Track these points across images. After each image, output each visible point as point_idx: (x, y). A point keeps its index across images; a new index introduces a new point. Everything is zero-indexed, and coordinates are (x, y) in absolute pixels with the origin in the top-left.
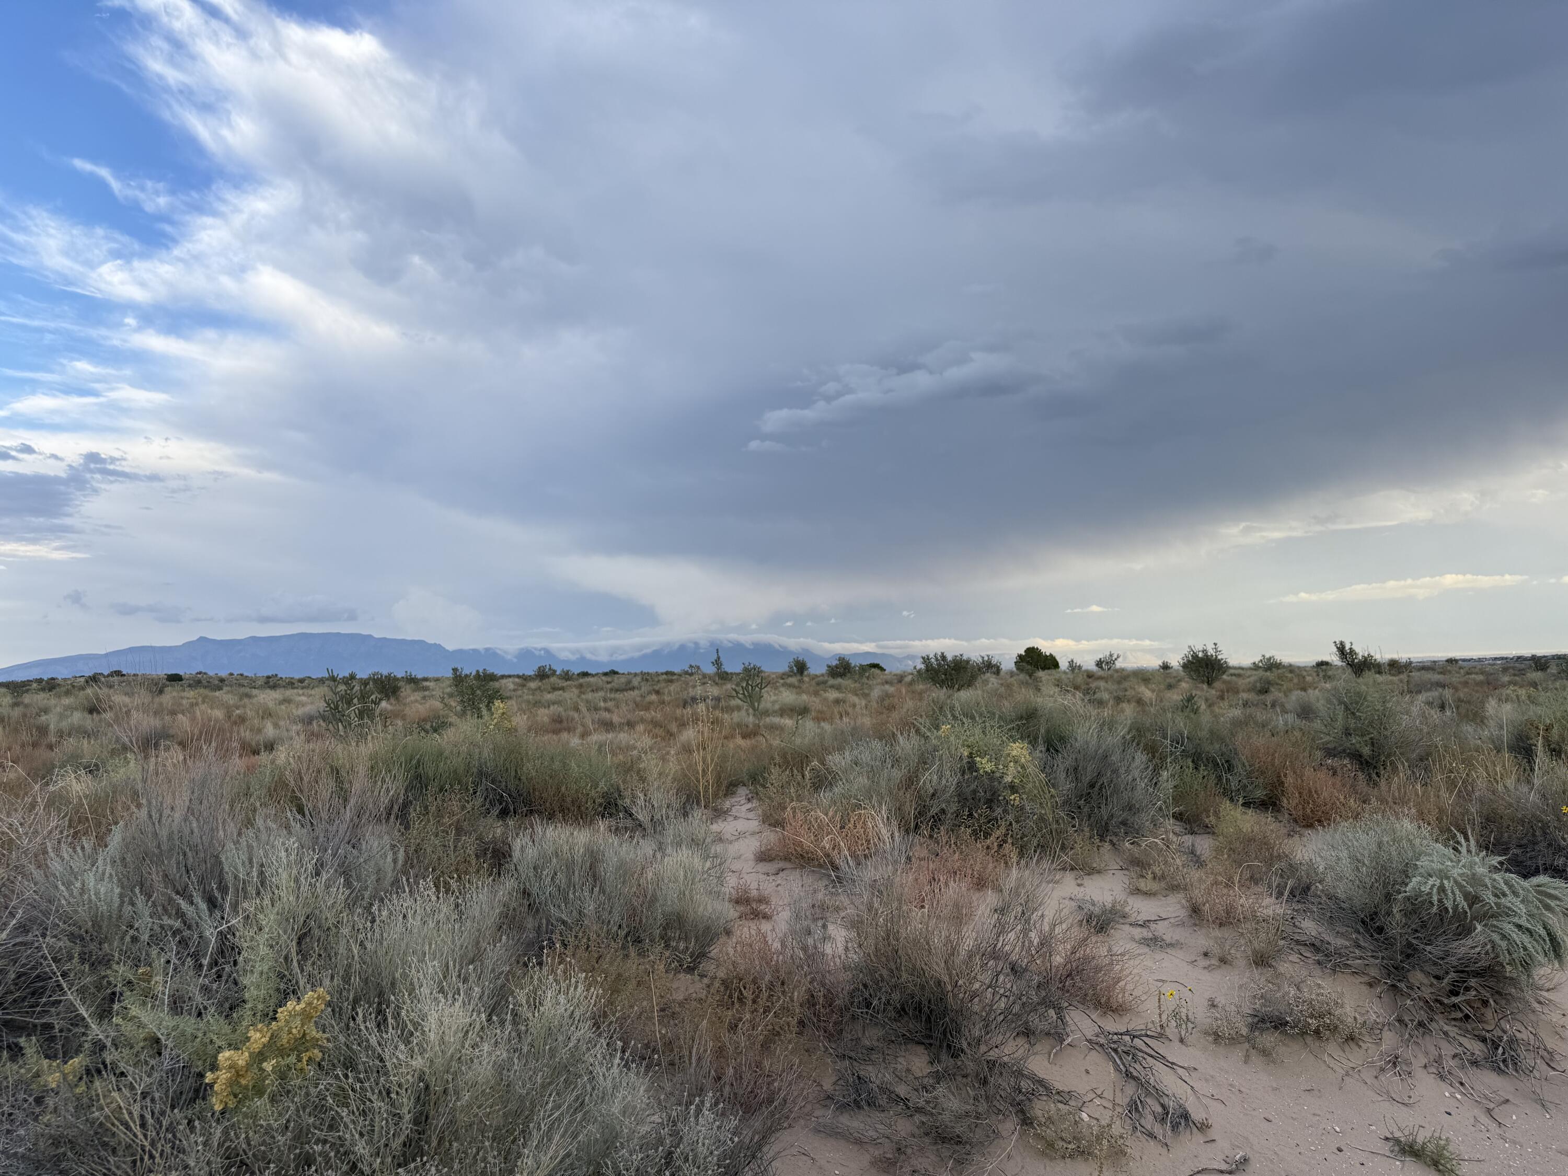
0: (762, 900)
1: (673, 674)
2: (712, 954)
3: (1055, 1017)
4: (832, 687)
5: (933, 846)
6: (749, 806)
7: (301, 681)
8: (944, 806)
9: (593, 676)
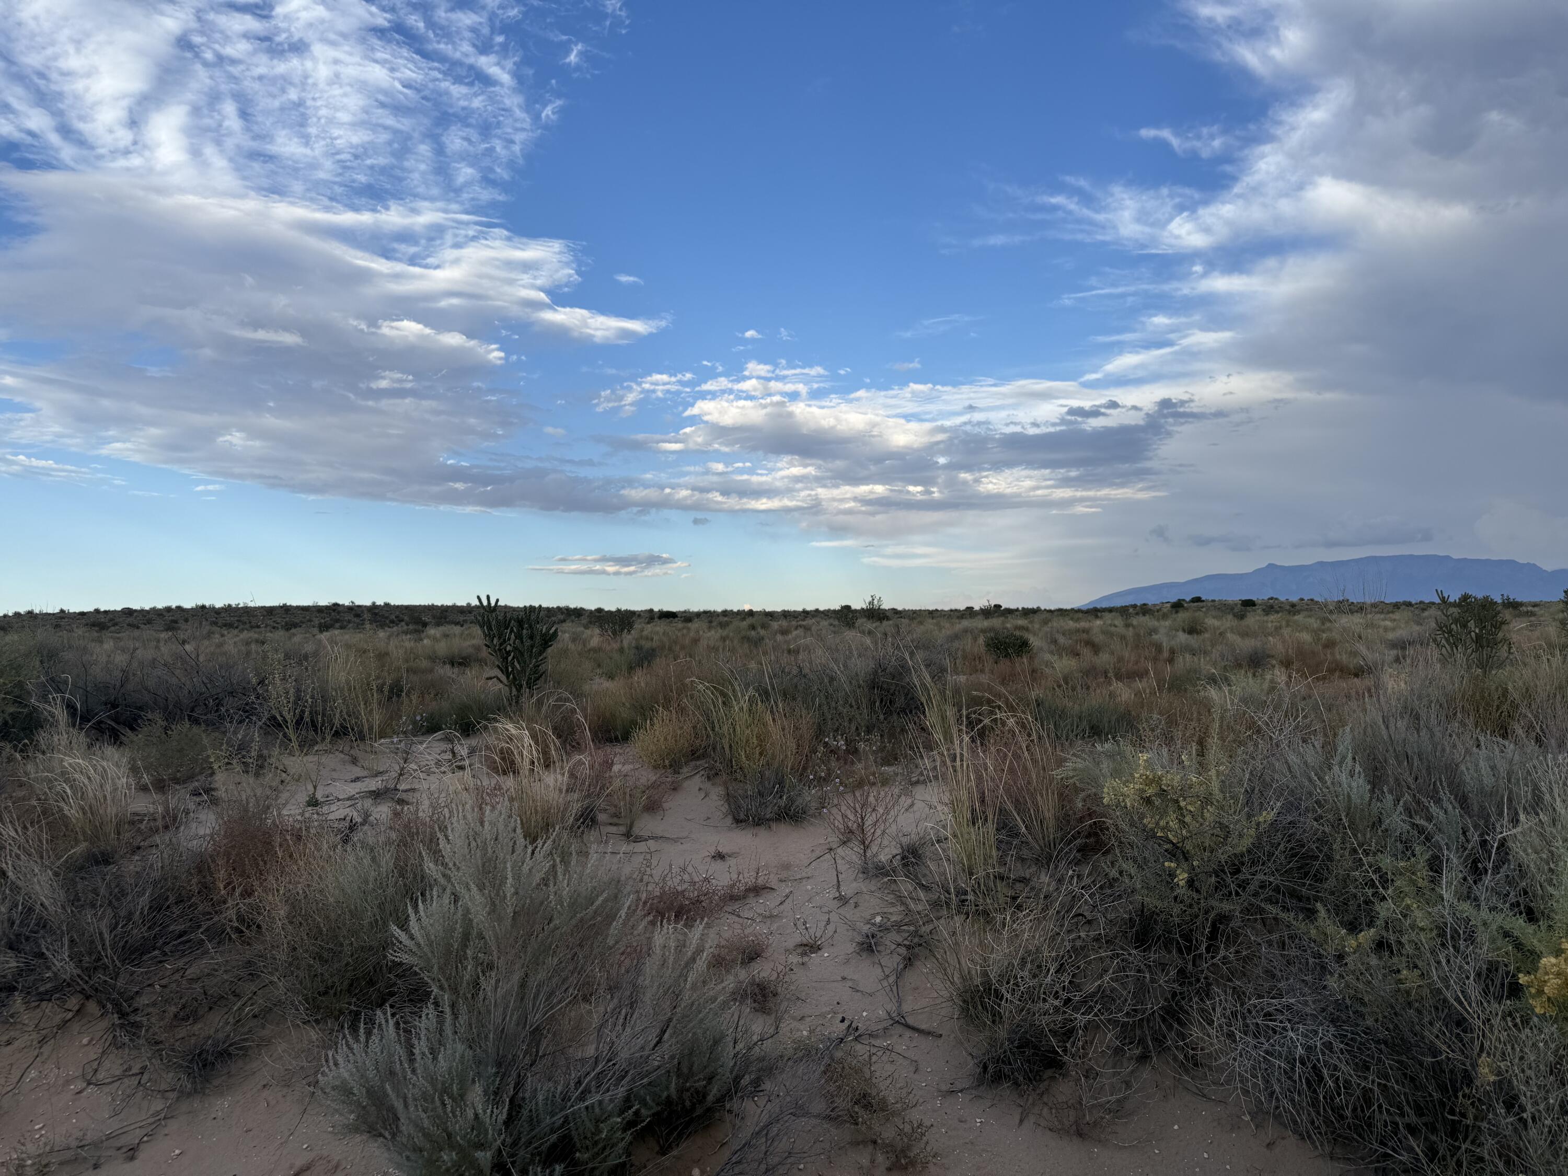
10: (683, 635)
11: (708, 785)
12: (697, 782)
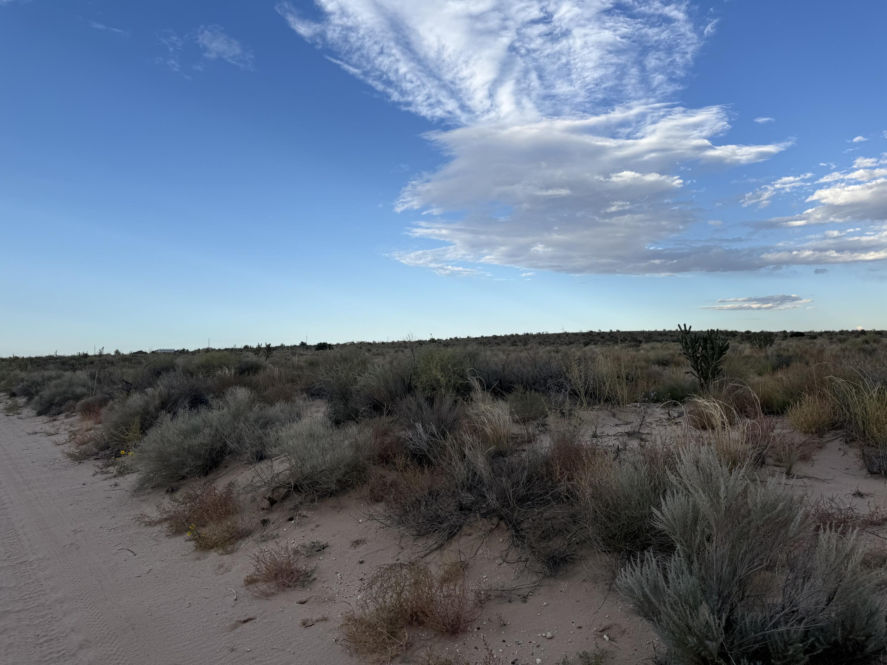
10: (811, 347)
11: (846, 447)
12: (837, 443)
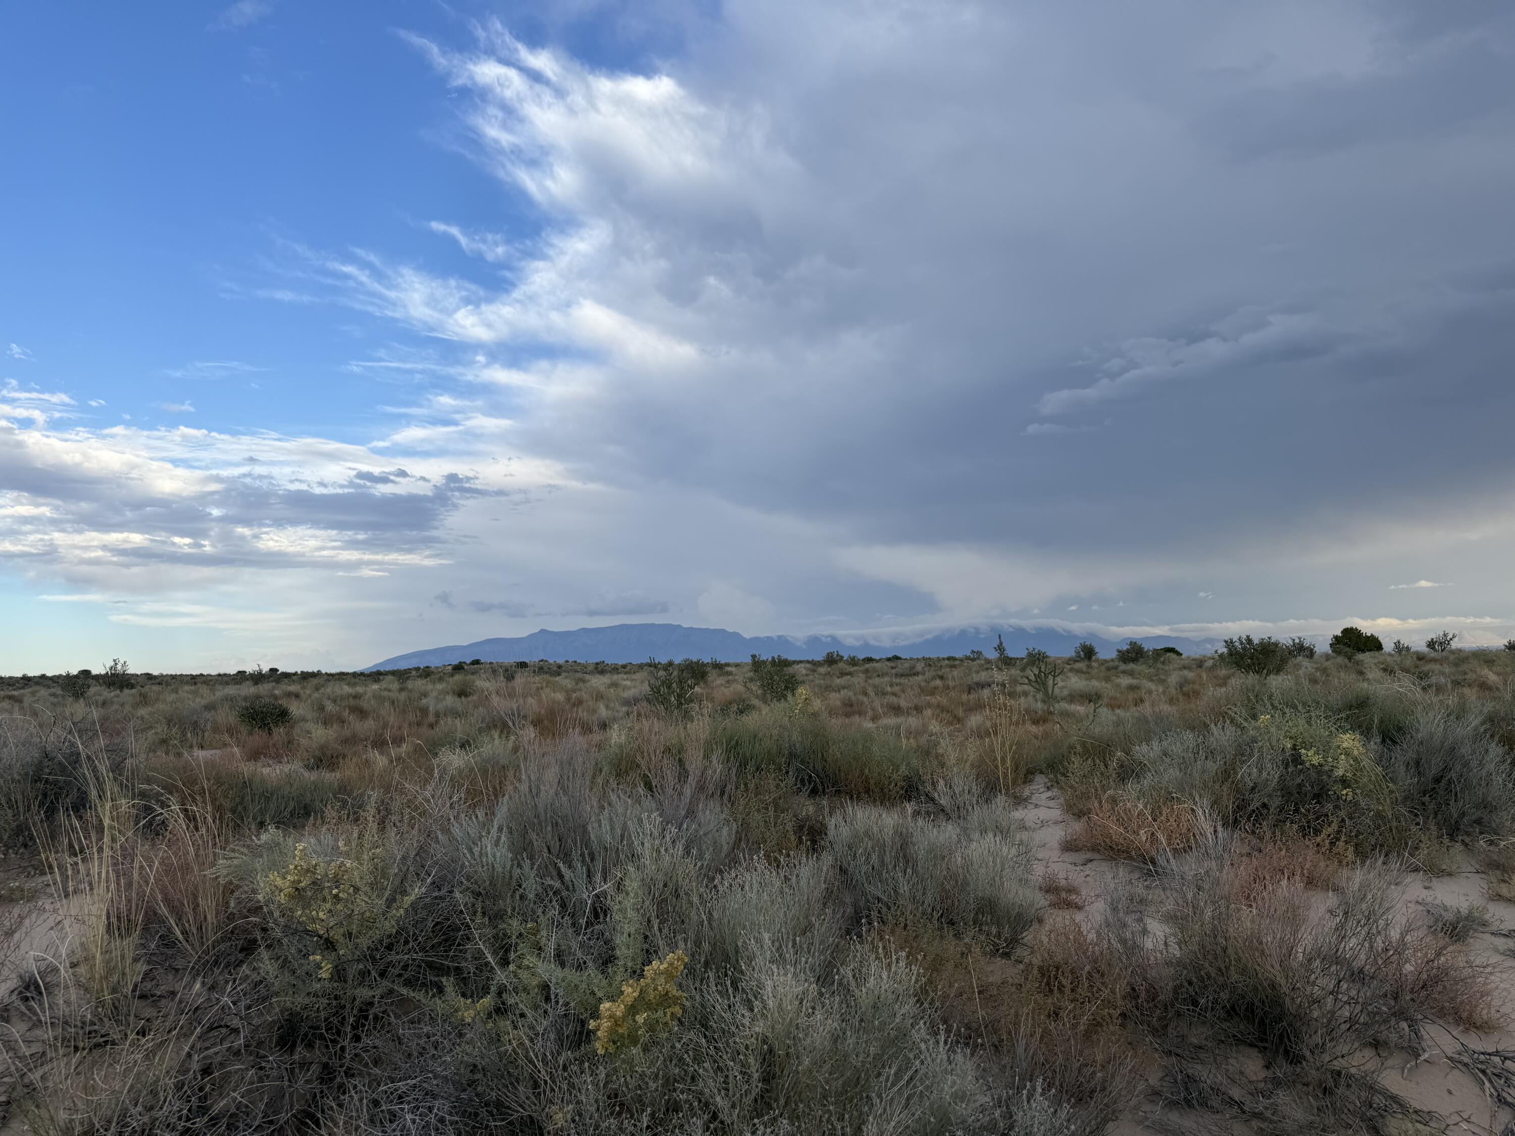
0: (1071, 890)
1: (954, 659)
2: (1025, 940)
3: (1407, 1029)
4: (1124, 672)
5: (1255, 841)
6: (1049, 794)
7: (624, 667)
8: (1266, 800)
9: (877, 661)
